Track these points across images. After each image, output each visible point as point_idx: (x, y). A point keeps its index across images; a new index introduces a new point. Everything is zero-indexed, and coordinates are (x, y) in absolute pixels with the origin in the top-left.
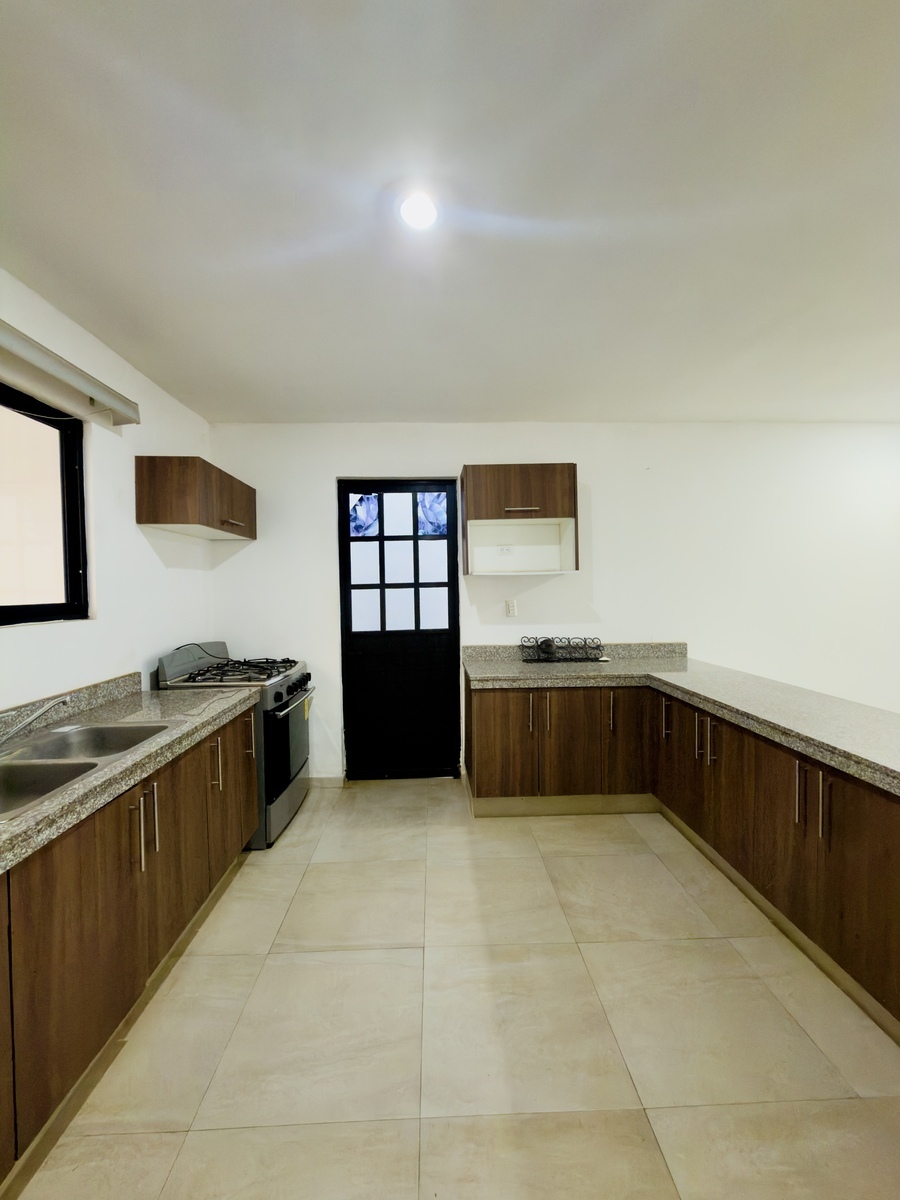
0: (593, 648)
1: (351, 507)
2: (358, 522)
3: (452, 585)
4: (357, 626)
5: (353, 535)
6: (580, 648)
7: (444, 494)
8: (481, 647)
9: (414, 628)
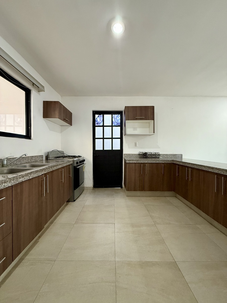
0: (158, 155)
1: (96, 118)
2: (98, 122)
3: (121, 138)
4: (97, 148)
5: (96, 125)
6: (154, 155)
7: (119, 115)
8: (128, 154)
9: (111, 149)
